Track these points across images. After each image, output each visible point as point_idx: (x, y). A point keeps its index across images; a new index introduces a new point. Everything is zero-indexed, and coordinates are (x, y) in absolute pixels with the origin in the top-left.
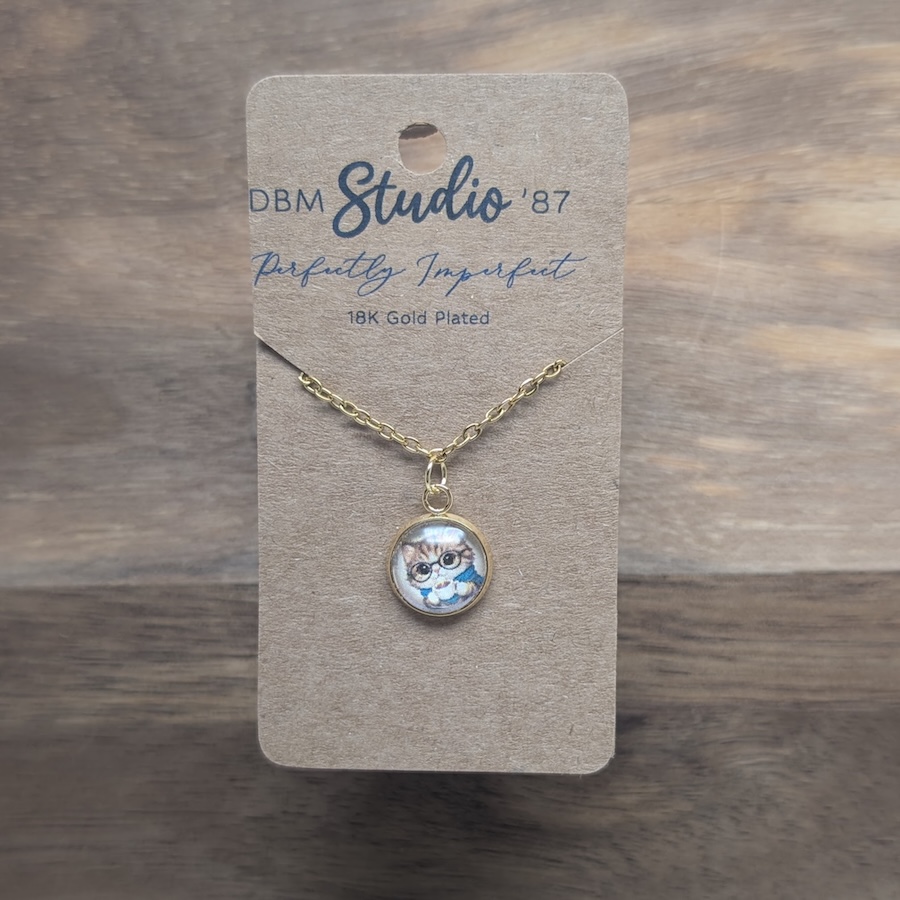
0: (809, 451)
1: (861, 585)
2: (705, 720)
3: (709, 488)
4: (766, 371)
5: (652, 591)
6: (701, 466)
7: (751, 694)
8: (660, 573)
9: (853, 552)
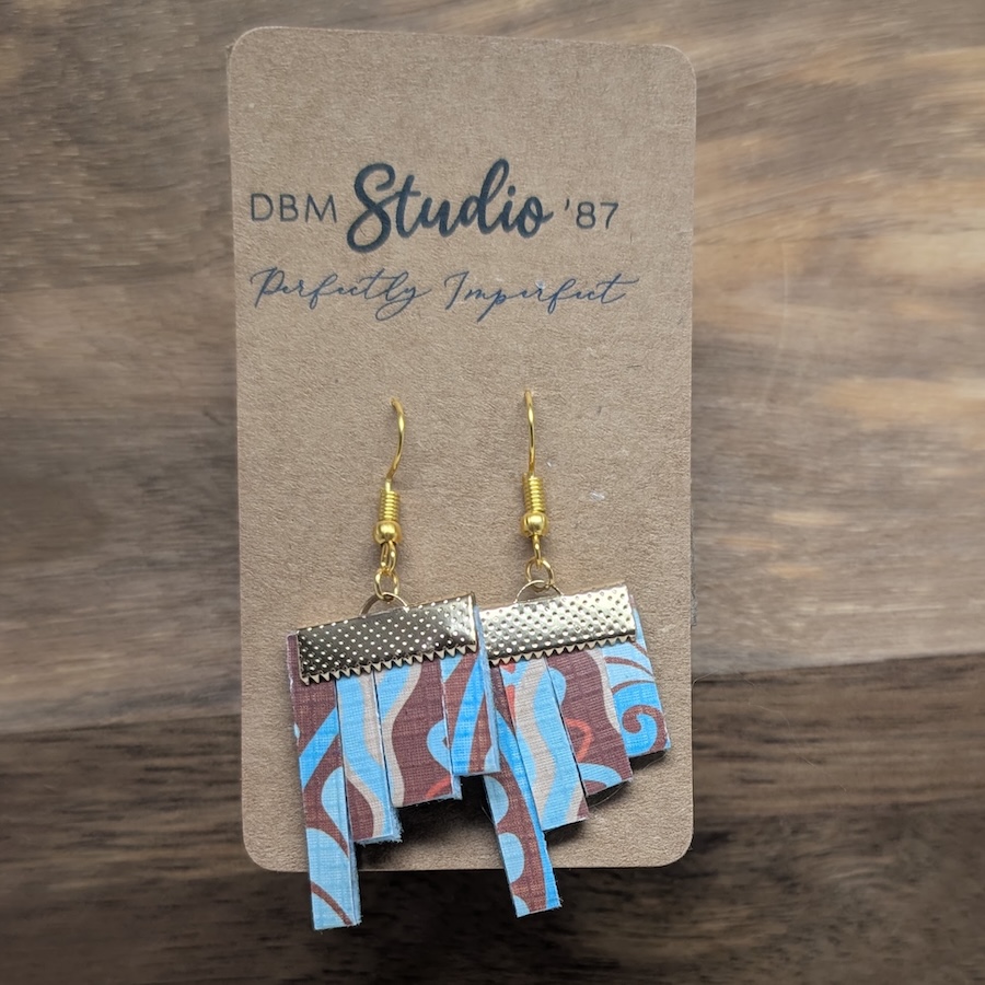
0: (895, 522)
1: (961, 670)
2: (795, 832)
3: (786, 570)
4: (843, 433)
5: (729, 691)
6: (776, 546)
7: (846, 799)
8: (736, 671)
9: (949, 633)
